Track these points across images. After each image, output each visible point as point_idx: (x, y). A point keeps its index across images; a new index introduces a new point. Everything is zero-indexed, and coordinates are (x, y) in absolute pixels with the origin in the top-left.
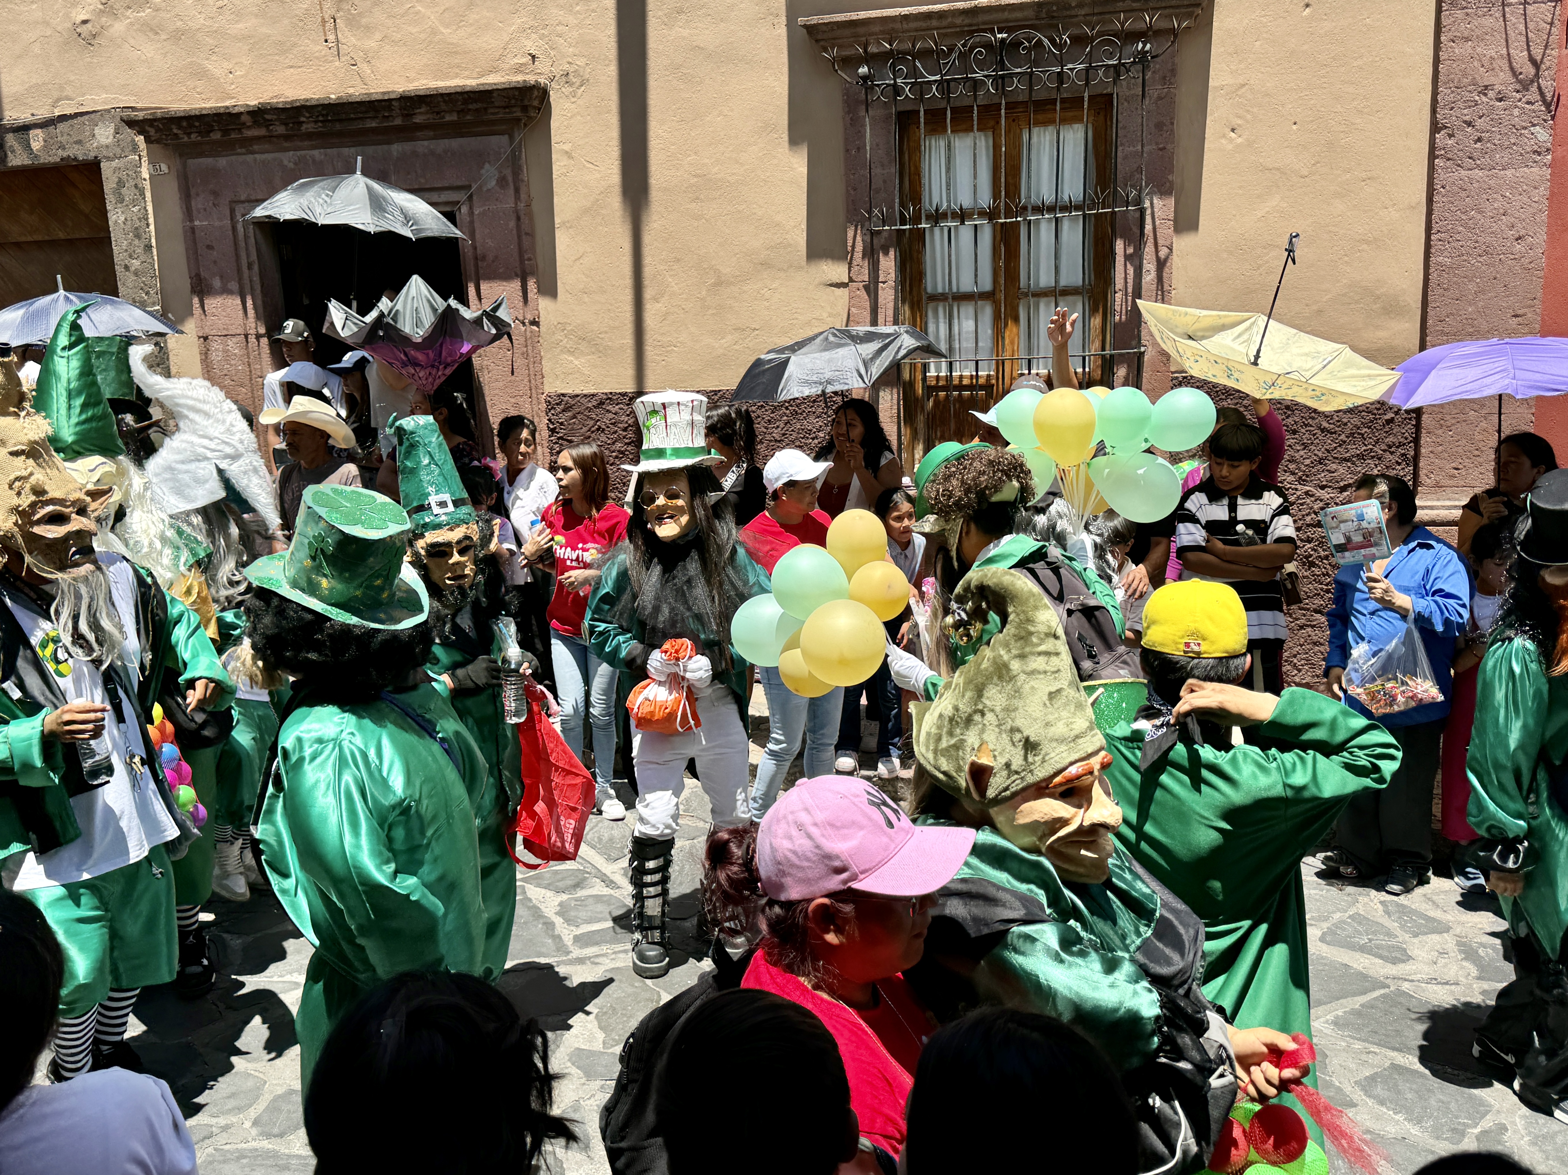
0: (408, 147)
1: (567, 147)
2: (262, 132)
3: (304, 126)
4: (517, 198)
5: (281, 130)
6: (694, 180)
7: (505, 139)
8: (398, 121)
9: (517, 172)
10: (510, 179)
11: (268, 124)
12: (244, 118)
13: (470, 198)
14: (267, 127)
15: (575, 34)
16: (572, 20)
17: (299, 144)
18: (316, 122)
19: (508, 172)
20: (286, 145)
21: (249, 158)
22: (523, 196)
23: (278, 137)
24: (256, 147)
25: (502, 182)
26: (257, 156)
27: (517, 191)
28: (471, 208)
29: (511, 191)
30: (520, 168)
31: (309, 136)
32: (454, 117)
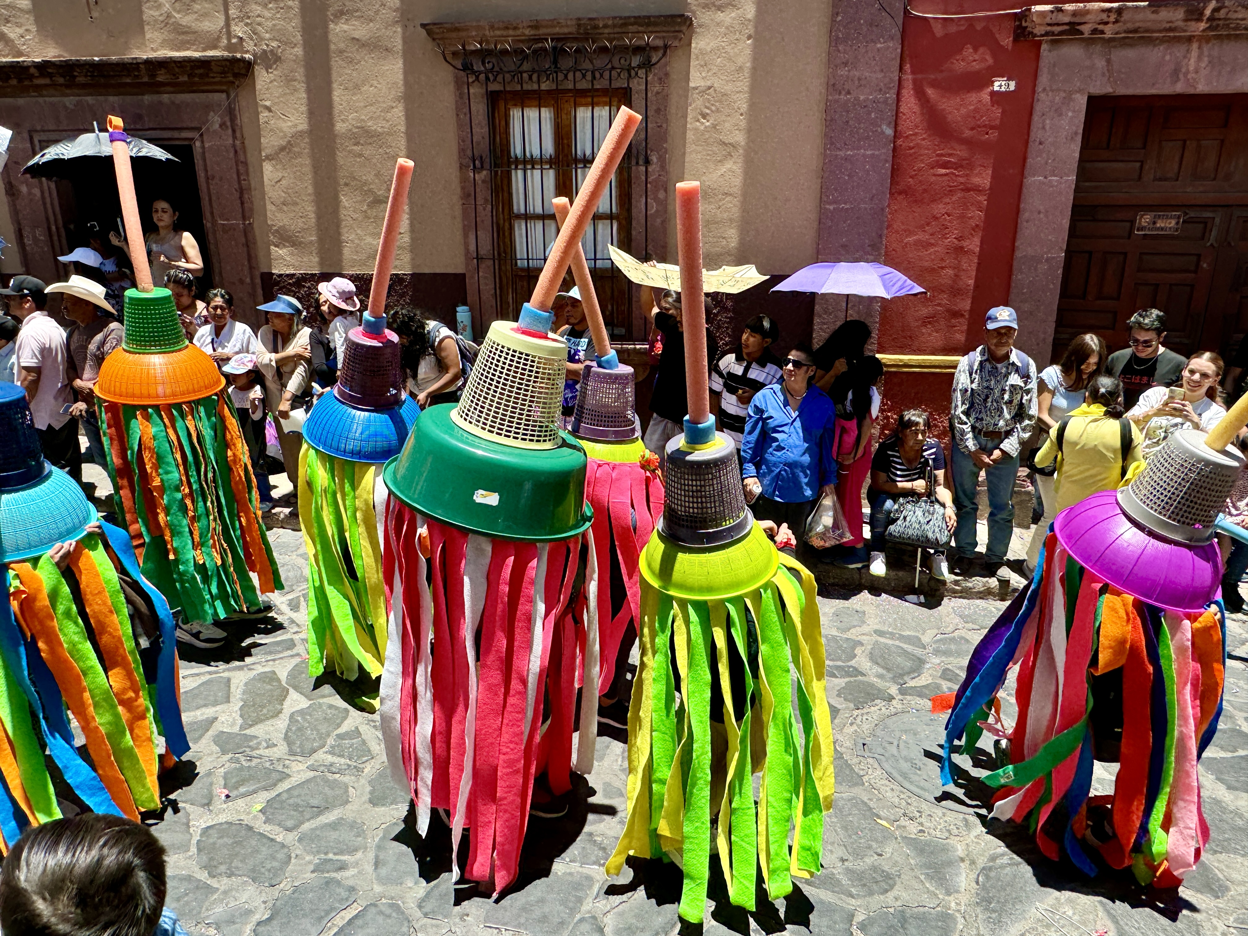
0: (155, 98)
1: (268, 103)
2: (47, 81)
3: (78, 79)
4: (235, 138)
5: (61, 80)
6: (355, 130)
7: (224, 96)
8: (146, 79)
9: (233, 119)
10: (229, 124)
11: (50, 75)
12: (32, 70)
13: (202, 135)
14: (51, 78)
15: (270, 24)
16: (267, 14)
17: (76, 91)
18: (86, 76)
19: (227, 119)
20: (68, 91)
21: (41, 100)
22: (238, 135)
23: (61, 85)
24: (45, 92)
25: (222, 125)
26: (47, 99)
27: (234, 131)
28: (202, 142)
29: (230, 131)
30: (235, 116)
31: (84, 86)
32: (185, 78)
